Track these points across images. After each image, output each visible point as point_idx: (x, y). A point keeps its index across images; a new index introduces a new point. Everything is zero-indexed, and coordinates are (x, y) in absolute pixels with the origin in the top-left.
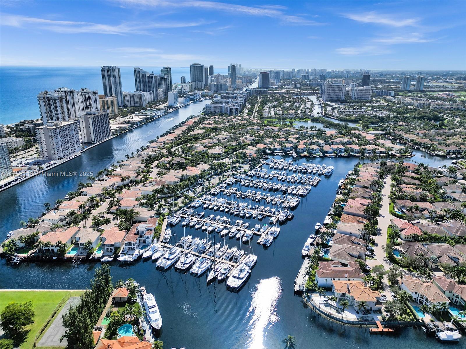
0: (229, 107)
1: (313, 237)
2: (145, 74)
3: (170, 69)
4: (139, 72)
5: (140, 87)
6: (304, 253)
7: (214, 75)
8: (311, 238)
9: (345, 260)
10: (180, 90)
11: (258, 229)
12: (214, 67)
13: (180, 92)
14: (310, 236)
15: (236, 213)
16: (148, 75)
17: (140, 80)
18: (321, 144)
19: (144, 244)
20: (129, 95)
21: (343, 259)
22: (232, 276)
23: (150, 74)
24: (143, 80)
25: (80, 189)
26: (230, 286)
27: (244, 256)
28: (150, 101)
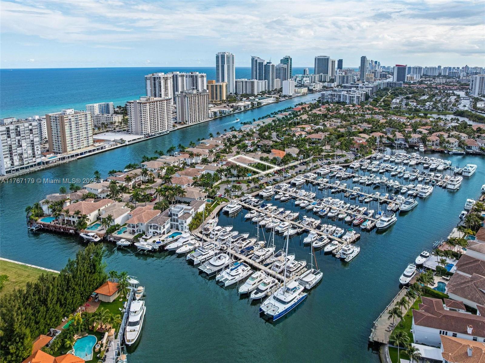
0: (348, 95)
1: (427, 255)
2: (262, 63)
3: (291, 59)
4: (256, 60)
5: (256, 77)
6: (403, 280)
7: (343, 69)
8: (422, 256)
9: (474, 301)
10: (300, 81)
11: (339, 235)
12: (343, 61)
13: (300, 83)
14: (422, 253)
15: (315, 210)
16: (265, 63)
17: (256, 69)
18: (463, 138)
19: (177, 231)
20: (241, 83)
21: (469, 299)
22: (272, 296)
23: (268, 63)
24: (259, 69)
25: (143, 162)
26: (264, 312)
27: (305, 269)
28: (264, 90)
